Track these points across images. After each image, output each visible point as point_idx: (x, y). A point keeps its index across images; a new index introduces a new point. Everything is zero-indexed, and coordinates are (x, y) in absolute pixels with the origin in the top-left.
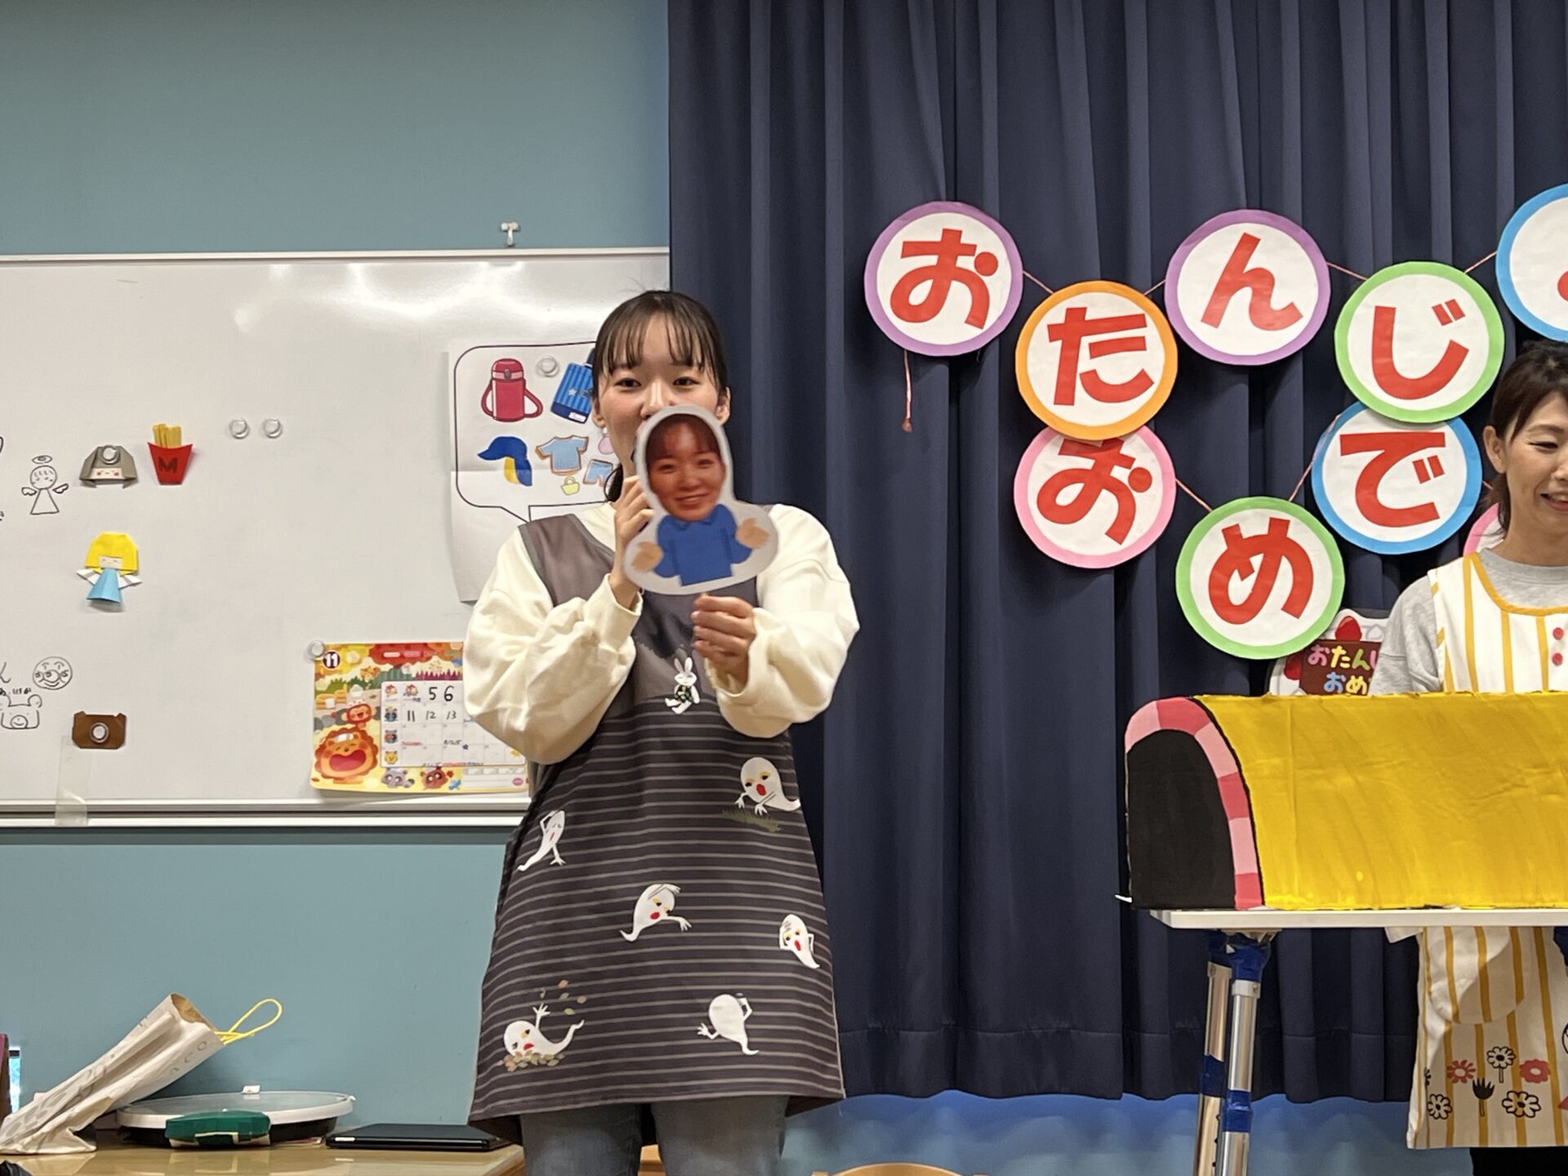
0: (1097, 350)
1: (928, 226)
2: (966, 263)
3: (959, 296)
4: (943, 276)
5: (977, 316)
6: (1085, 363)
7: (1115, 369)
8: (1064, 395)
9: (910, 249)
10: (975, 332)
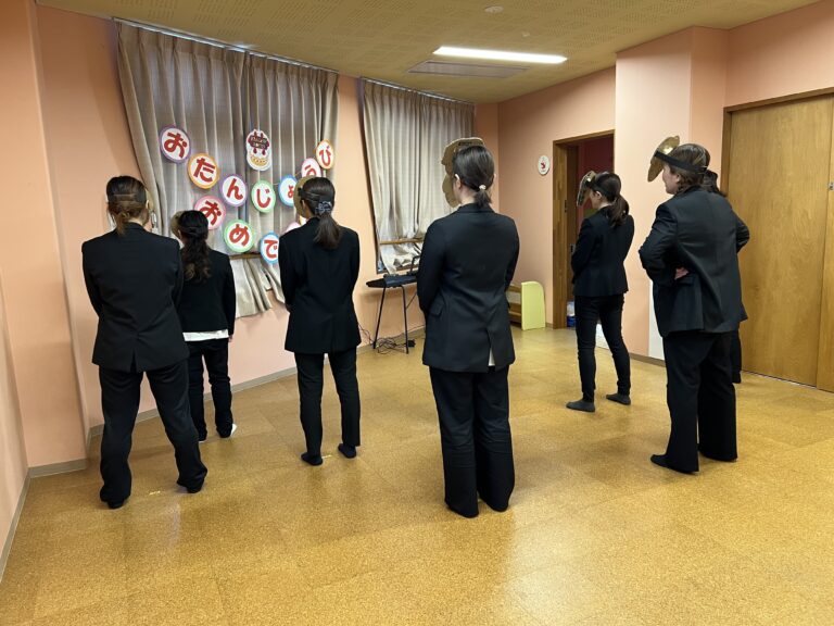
0: (204, 169)
1: (174, 131)
2: (181, 142)
3: (178, 148)
4: (176, 143)
5: (181, 155)
6: (201, 170)
7: (207, 175)
8: (196, 175)
9: (170, 135)
10: (180, 158)
